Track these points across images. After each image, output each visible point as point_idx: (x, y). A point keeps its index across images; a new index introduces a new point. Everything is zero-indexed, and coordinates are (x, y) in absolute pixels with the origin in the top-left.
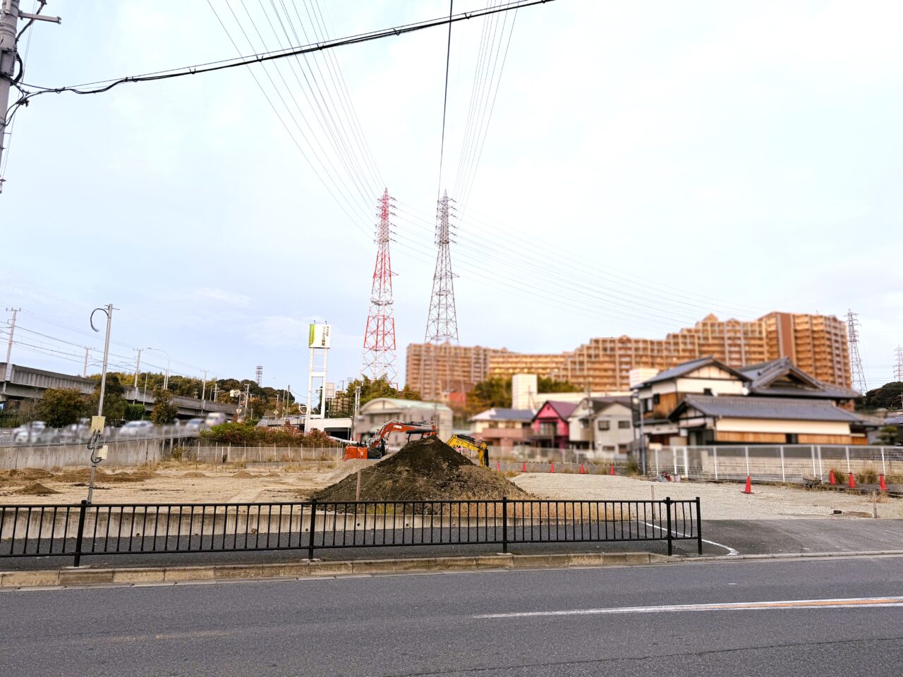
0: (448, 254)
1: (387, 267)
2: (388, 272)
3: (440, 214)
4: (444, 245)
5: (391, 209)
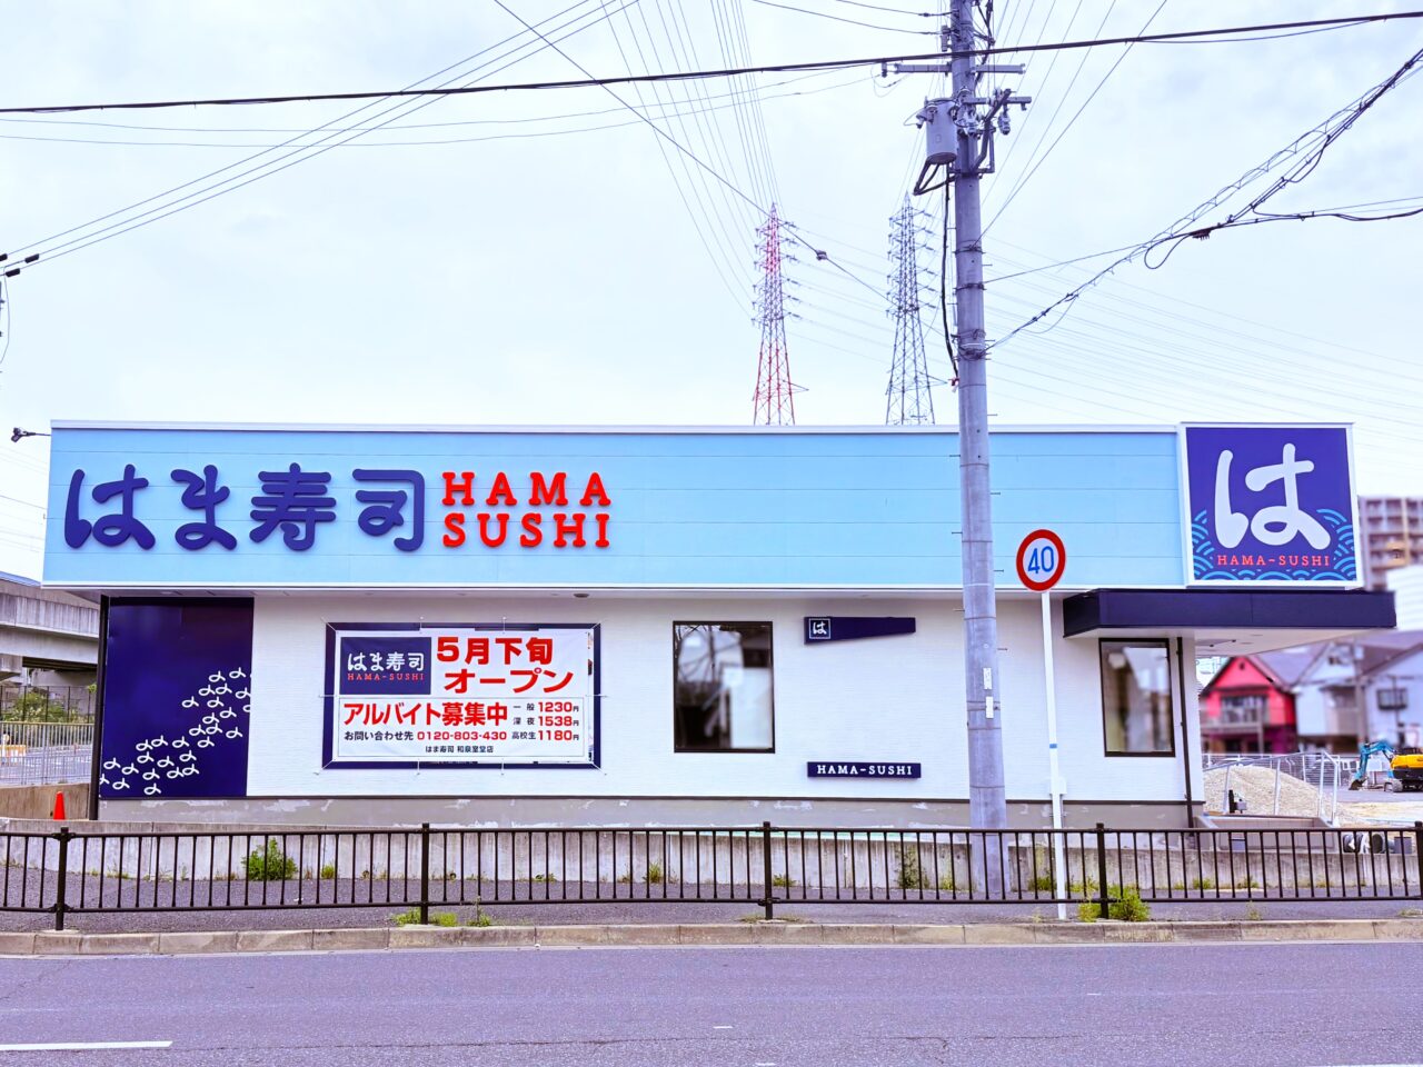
0: (917, 335)
1: (783, 375)
2: (785, 386)
3: (896, 247)
4: (908, 317)
5: (784, 249)
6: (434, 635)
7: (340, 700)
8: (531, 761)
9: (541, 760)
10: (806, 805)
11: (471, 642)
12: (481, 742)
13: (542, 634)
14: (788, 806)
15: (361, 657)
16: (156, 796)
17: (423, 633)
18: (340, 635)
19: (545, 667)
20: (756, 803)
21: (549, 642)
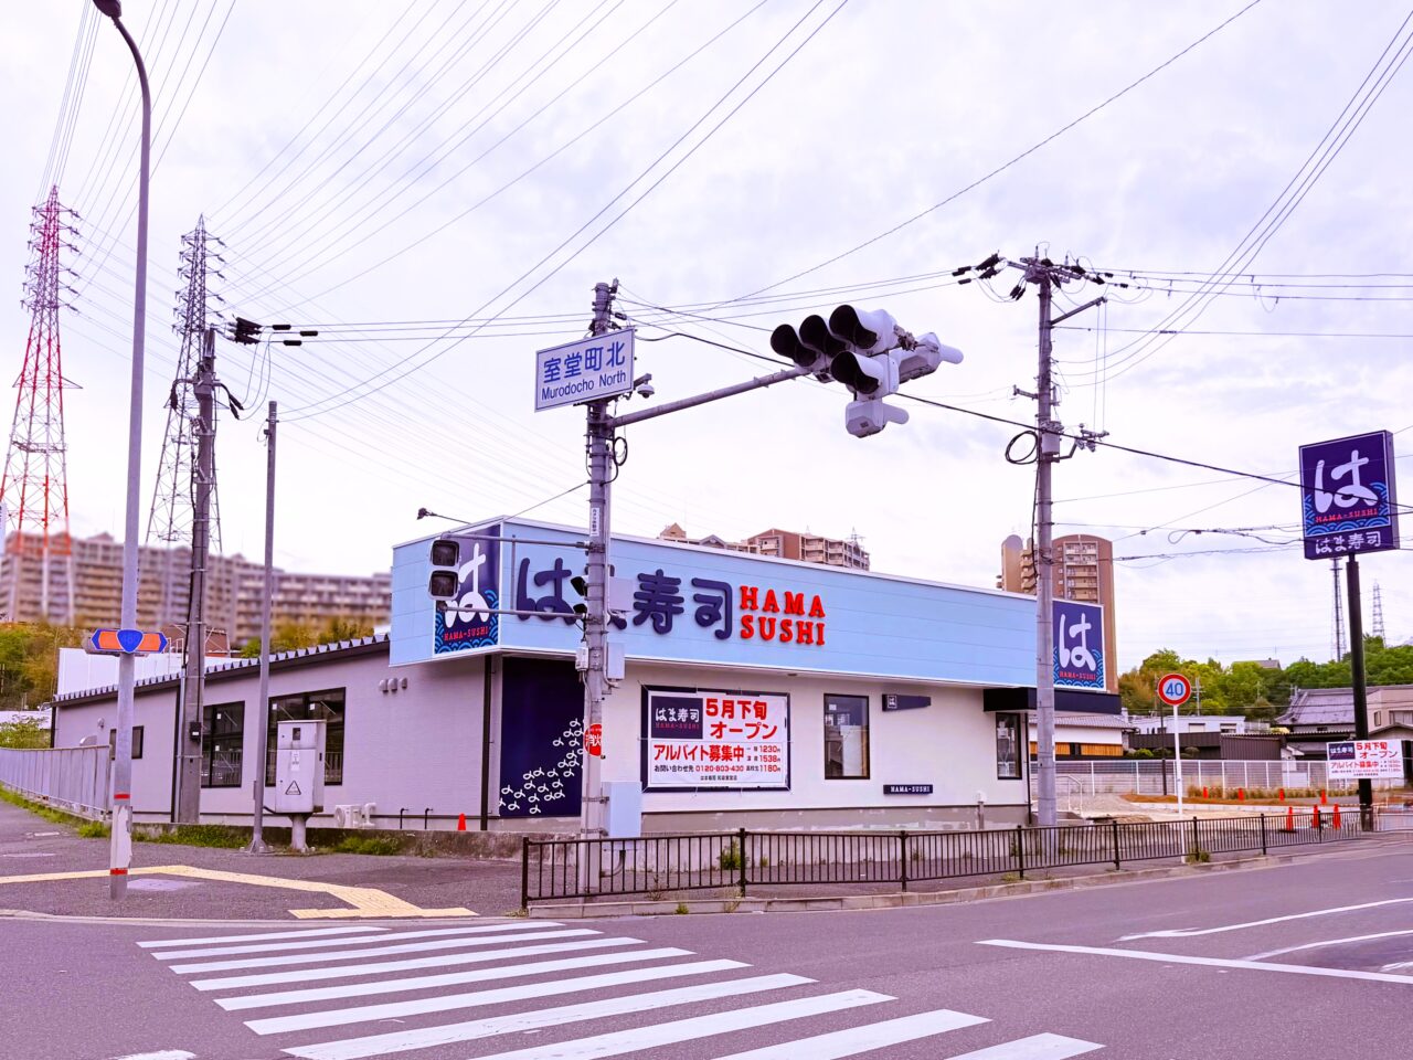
6: (704, 696)
7: (652, 742)
8: (755, 786)
9: (762, 786)
10: (883, 811)
11: (725, 702)
12: (730, 773)
13: (762, 699)
14: (875, 812)
15: (663, 711)
16: (537, 815)
17: (698, 695)
18: (651, 694)
19: (763, 722)
20: (861, 811)
21: (765, 704)
